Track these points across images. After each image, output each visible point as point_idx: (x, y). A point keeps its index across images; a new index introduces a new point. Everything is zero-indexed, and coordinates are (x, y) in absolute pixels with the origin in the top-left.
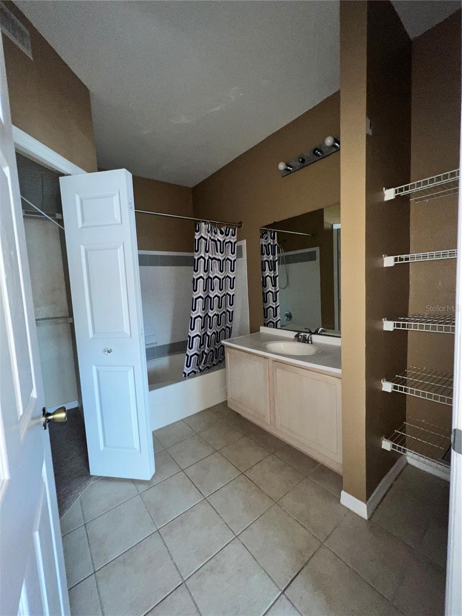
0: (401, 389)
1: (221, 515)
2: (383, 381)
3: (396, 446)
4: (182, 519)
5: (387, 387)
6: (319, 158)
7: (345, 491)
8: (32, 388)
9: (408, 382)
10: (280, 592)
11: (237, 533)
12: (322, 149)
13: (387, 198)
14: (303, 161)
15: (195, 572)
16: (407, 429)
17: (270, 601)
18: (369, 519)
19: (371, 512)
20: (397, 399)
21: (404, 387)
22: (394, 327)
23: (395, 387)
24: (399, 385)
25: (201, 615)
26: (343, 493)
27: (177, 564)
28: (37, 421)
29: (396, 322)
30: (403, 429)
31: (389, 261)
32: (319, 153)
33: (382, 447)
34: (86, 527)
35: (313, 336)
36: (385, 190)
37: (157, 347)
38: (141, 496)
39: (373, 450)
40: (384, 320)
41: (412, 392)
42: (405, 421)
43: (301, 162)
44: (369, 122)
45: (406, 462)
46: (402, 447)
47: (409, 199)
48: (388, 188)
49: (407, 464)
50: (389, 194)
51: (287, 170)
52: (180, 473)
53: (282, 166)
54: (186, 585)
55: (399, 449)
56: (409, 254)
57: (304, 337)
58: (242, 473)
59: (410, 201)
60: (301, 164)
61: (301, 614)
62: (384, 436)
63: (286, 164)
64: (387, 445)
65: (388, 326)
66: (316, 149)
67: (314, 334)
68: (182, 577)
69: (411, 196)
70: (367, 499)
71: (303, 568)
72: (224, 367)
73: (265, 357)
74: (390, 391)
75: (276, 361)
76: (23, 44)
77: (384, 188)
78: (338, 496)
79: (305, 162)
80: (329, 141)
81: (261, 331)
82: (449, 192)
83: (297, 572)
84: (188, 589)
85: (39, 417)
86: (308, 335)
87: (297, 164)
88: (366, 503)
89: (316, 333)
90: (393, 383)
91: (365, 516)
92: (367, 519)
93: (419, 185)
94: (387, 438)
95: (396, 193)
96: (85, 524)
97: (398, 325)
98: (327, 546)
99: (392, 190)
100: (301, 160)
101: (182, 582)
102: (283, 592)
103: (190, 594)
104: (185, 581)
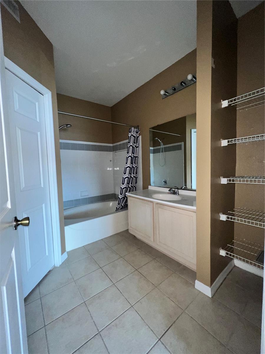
0: (231, 218)
1: (123, 293)
2: (221, 214)
3: (228, 253)
4: (99, 296)
5: (223, 217)
6: (184, 87)
7: (198, 280)
8: (7, 200)
9: (235, 215)
10: (158, 339)
11: (133, 304)
12: (185, 82)
13: (223, 106)
14: (175, 89)
15: (106, 327)
16: (235, 244)
17: (152, 345)
18: (212, 297)
19: (213, 293)
20: (229, 225)
21: (233, 217)
22: (228, 181)
23: (228, 218)
24: (230, 216)
25: (109, 353)
26: (197, 281)
27: (95, 321)
28: (11, 224)
29: (228, 179)
30: (233, 244)
31: (224, 143)
32: (184, 84)
33: (220, 254)
34: (41, 300)
35: (179, 191)
36: (222, 101)
37: (88, 198)
38: (75, 282)
39: (214, 256)
40: (222, 178)
41: (238, 220)
42: (233, 240)
43: (174, 90)
44: (213, 61)
45: (234, 265)
46: (232, 254)
47: (236, 108)
48: (224, 100)
49: (235, 266)
50: (225, 104)
51: (165, 94)
52: (99, 269)
53: (162, 92)
54: (100, 334)
55: (230, 255)
56: (236, 138)
57: (174, 191)
58: (136, 270)
59: (236, 110)
60: (174, 91)
61: (171, 353)
62: (221, 248)
63: (165, 91)
64: (223, 253)
65: (224, 181)
66: (182, 82)
67: (180, 189)
68: (98, 330)
69: (237, 106)
70: (211, 285)
71: (172, 325)
72: (127, 209)
73: (151, 202)
74: (225, 220)
75: (158, 204)
76: (15, 13)
77: (222, 100)
78: (193, 284)
79: (176, 90)
80: (190, 77)
81: (149, 188)
82: (259, 104)
83: (168, 328)
84: (101, 337)
85: (12, 222)
86: (176, 190)
87: (171, 91)
88: (210, 287)
89: (181, 189)
90: (227, 215)
91: (210, 295)
92: (211, 297)
93: (242, 97)
94: (223, 249)
95: (229, 103)
96: (41, 298)
97: (230, 180)
98: (187, 312)
99: (226, 101)
100: (173, 89)
101: (98, 332)
102: (160, 339)
103: (103, 340)
104: (100, 332)
